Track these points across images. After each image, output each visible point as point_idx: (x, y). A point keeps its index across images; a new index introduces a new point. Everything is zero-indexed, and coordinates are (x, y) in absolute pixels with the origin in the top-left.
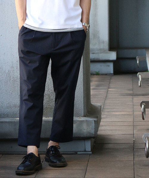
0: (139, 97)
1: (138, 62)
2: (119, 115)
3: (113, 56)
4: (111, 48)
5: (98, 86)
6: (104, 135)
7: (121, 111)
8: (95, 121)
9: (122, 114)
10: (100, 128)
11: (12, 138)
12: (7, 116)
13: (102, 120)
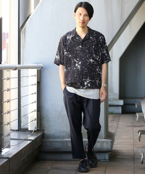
0: (137, 127)
1: (136, 107)
3: (121, 102)
4: (120, 98)
5: (112, 120)
6: (116, 150)
7: (126, 136)
8: (111, 141)
10: (114, 146)
11: (62, 151)
12: (59, 137)
13: (115, 141)
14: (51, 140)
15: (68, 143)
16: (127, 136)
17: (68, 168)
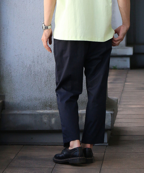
2: (134, 108)
3: (130, 51)
4: (128, 44)
5: (115, 80)
6: (120, 127)
7: (136, 105)
8: (111, 114)
9: (138, 108)
10: (116, 121)
11: (33, 129)
12: (28, 108)
13: (118, 113)
14: (15, 112)
15: (43, 116)
16: (139, 105)
17: (43, 157)
